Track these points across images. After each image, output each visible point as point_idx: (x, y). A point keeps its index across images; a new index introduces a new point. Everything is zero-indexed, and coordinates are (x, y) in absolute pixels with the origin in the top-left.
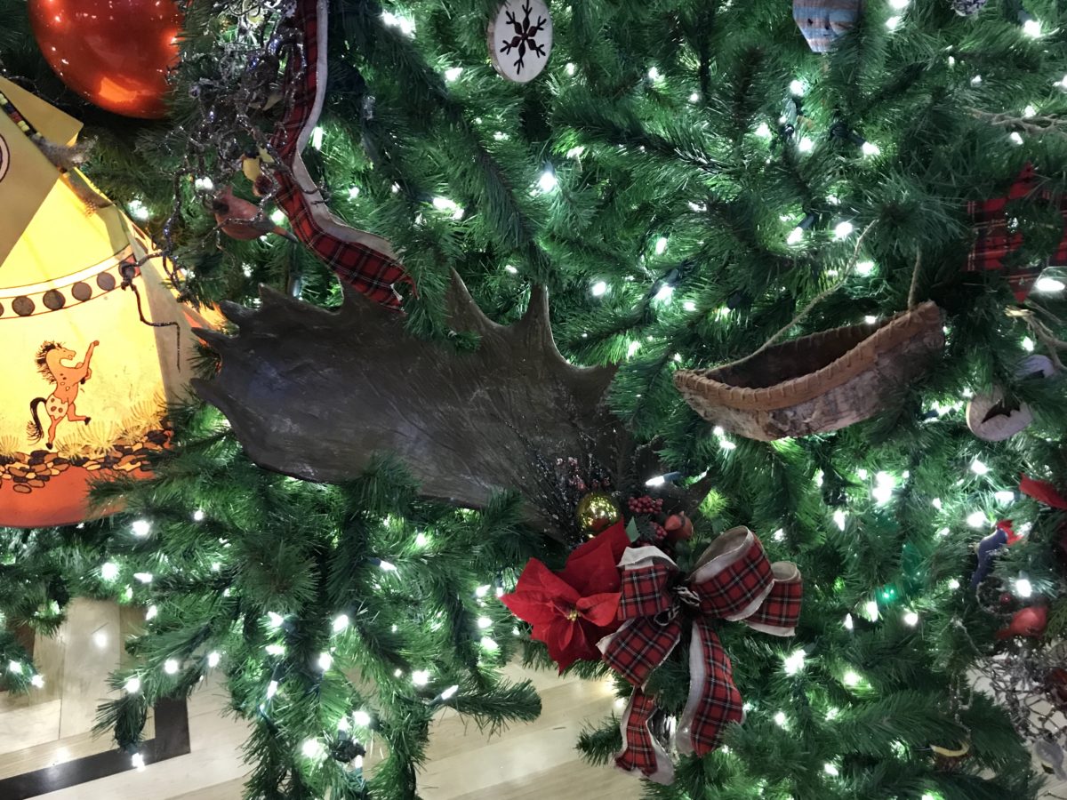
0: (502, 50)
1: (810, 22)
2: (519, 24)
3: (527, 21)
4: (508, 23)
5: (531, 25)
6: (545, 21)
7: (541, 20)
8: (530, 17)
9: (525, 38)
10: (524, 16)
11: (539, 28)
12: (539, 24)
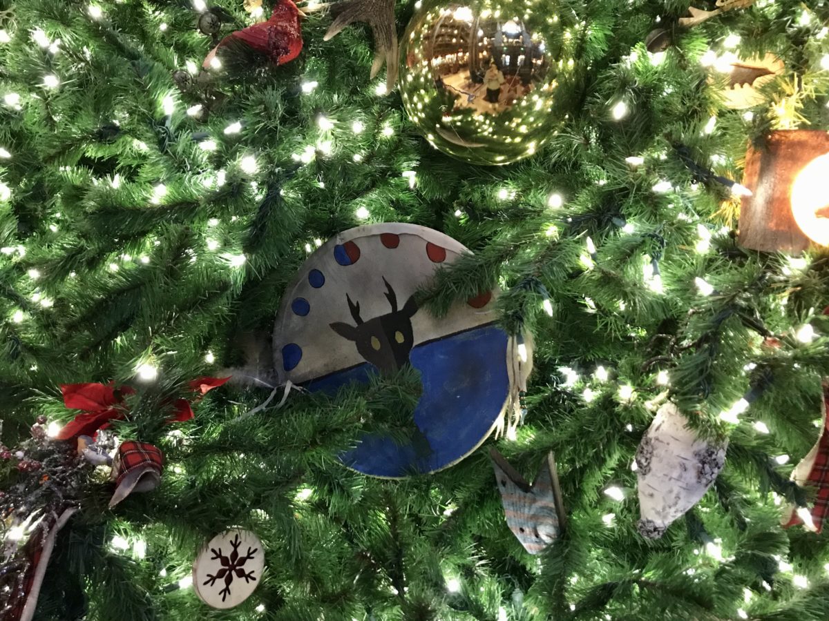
0: (206, 583)
1: (522, 530)
2: (227, 558)
3: (235, 554)
4: (213, 559)
5: (239, 556)
6: (256, 550)
7: (251, 551)
8: (239, 550)
9: (233, 568)
10: (232, 549)
11: (249, 557)
12: (249, 554)
